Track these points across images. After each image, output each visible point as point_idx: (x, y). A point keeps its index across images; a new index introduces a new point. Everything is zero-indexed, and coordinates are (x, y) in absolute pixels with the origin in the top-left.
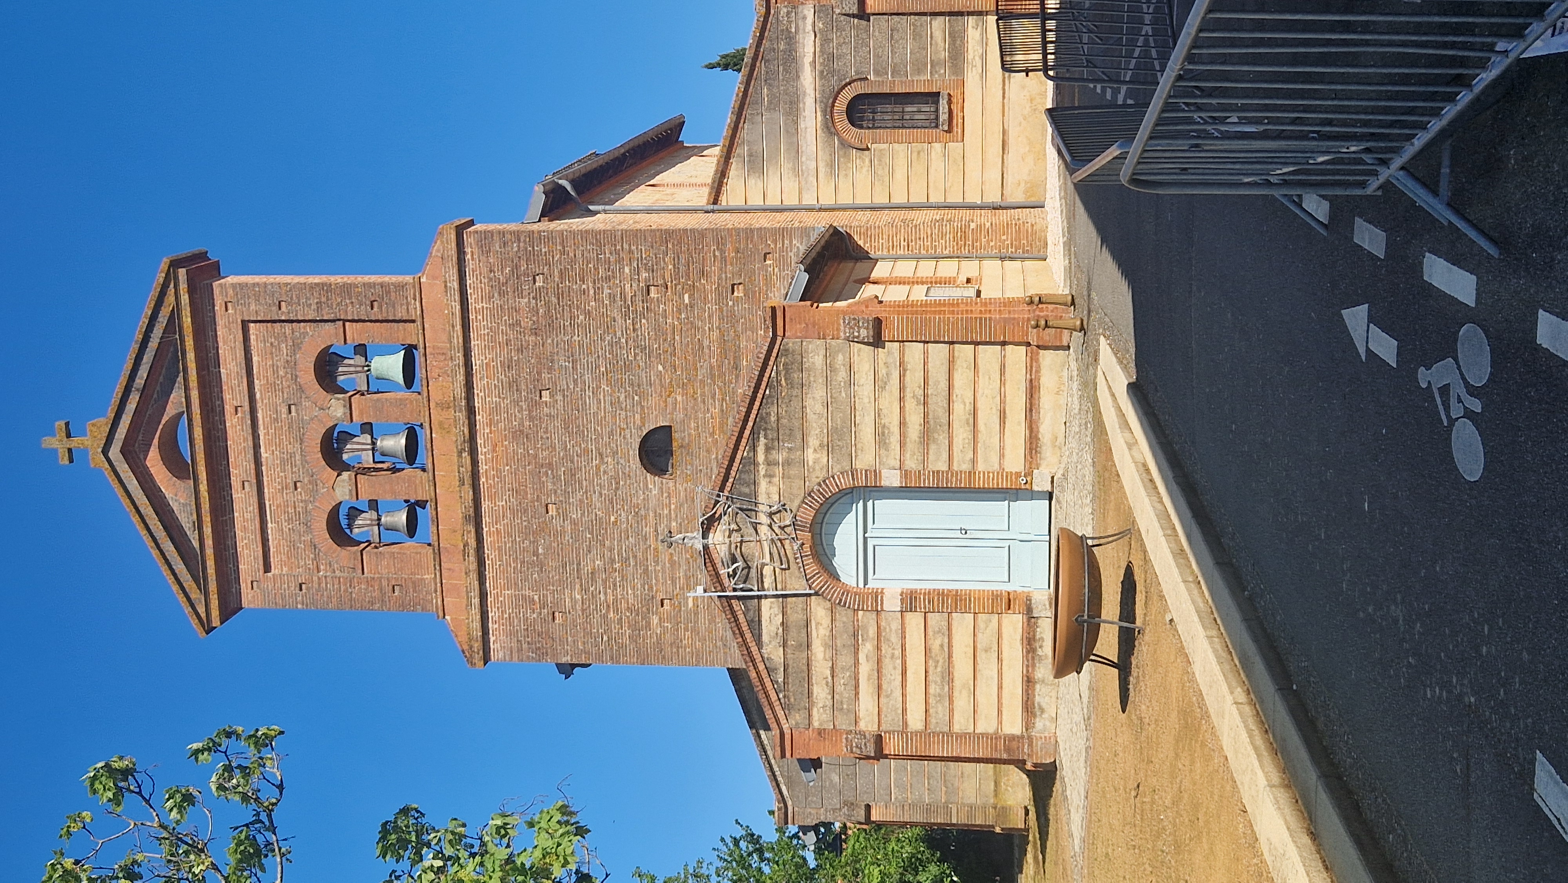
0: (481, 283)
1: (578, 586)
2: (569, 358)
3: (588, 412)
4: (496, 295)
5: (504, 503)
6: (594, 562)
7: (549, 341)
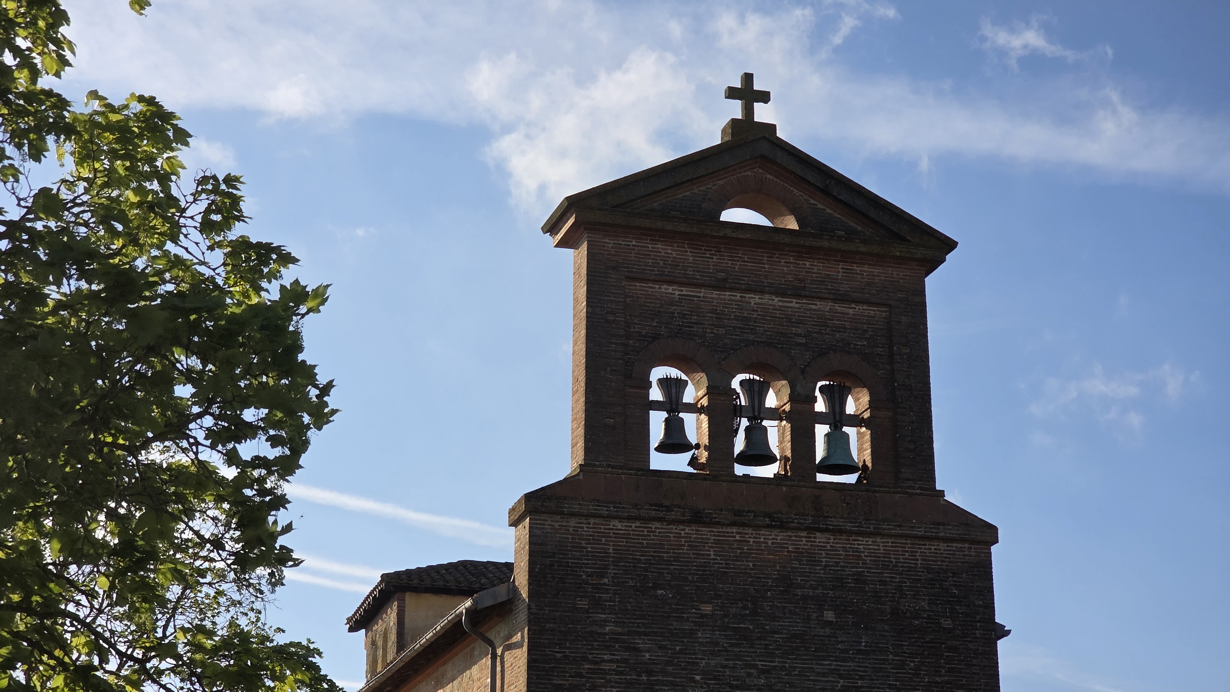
0: (942, 561)
1: (620, 630)
2: (870, 647)
3: (814, 662)
4: (930, 576)
5: (712, 557)
6: (648, 651)
7: (886, 627)
